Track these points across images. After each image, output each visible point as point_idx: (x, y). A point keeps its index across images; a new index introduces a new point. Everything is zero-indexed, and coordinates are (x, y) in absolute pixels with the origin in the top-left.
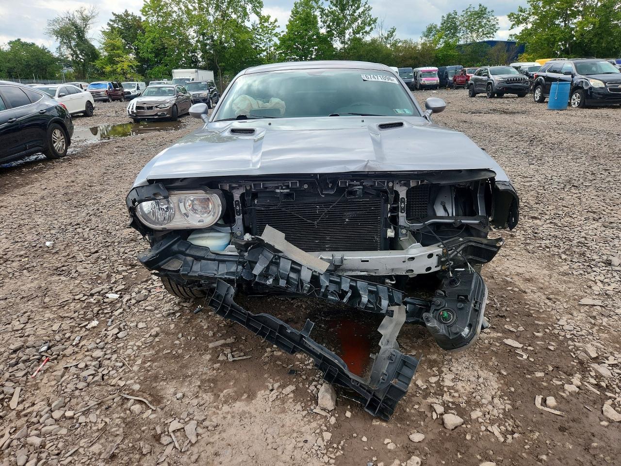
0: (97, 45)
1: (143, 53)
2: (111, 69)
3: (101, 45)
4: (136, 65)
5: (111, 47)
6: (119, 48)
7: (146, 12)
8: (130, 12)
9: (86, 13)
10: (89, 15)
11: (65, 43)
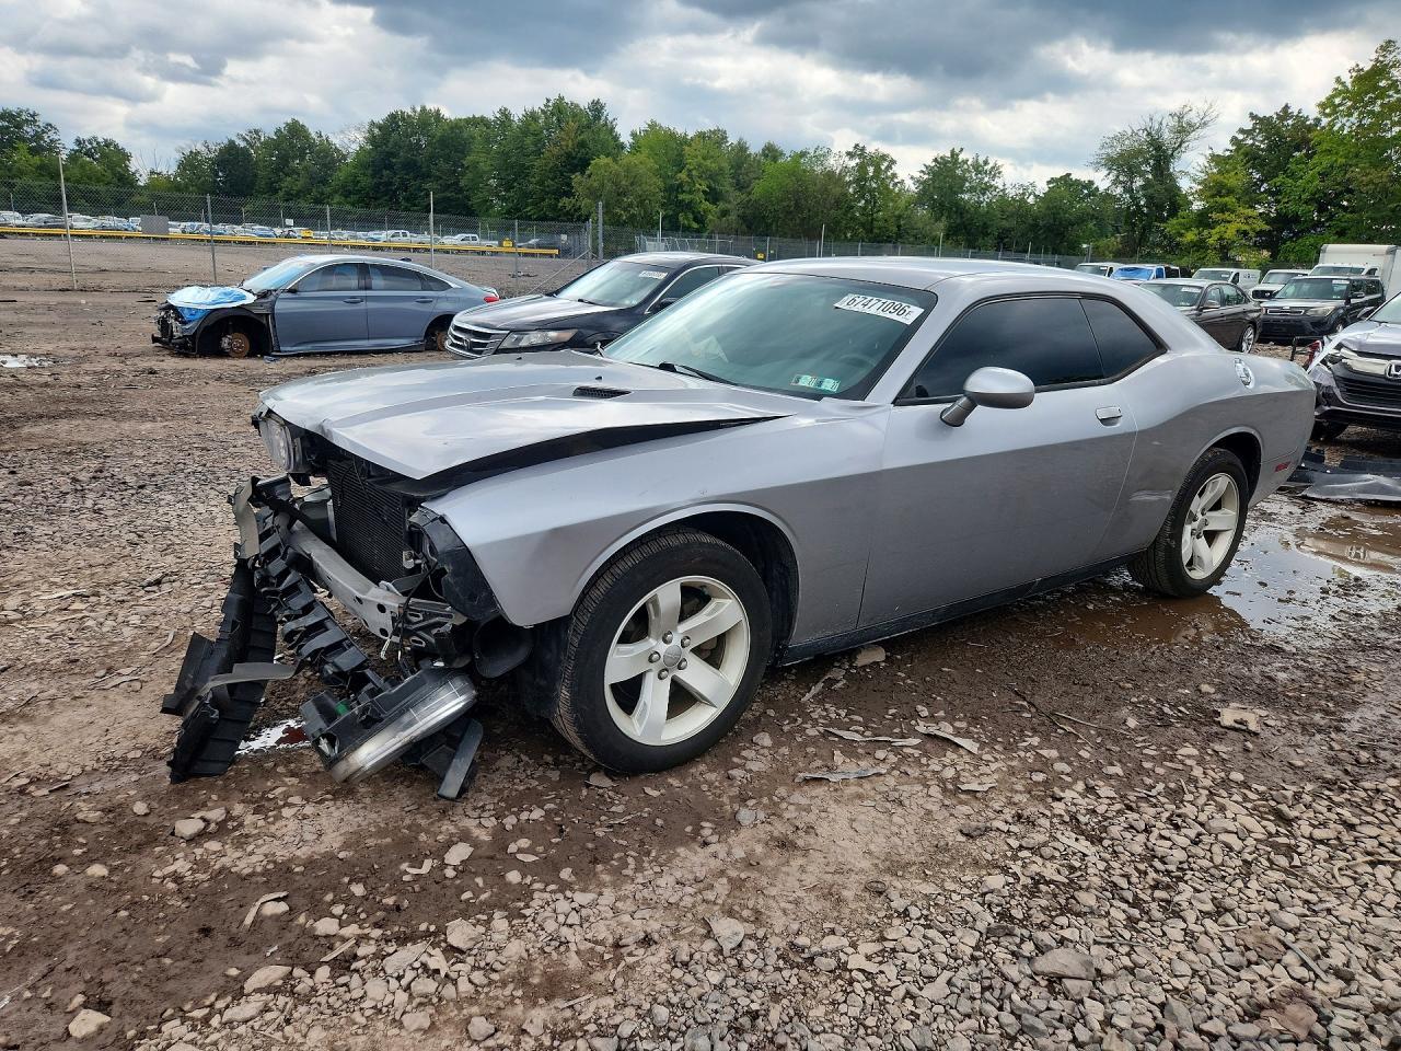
0: (1185, 184)
1: (1287, 203)
2: (1195, 238)
3: (1193, 185)
4: (1258, 229)
5: (1215, 189)
6: (1230, 192)
7: (1335, 107)
8: (1294, 110)
9: (1193, 117)
10: (1196, 120)
11: (1121, 182)
